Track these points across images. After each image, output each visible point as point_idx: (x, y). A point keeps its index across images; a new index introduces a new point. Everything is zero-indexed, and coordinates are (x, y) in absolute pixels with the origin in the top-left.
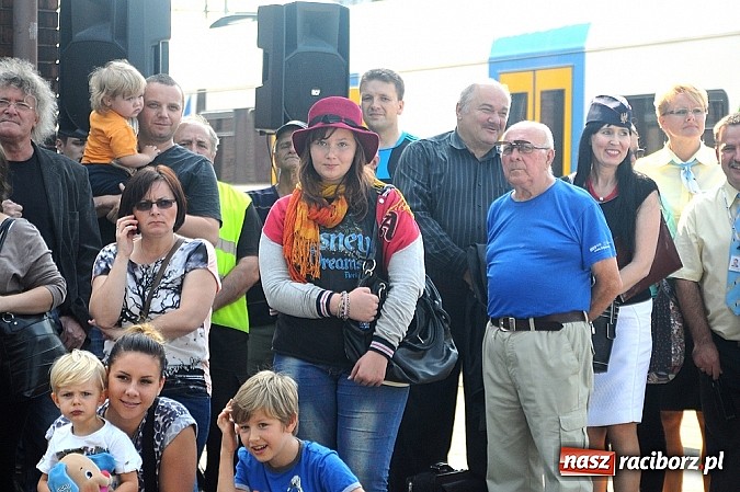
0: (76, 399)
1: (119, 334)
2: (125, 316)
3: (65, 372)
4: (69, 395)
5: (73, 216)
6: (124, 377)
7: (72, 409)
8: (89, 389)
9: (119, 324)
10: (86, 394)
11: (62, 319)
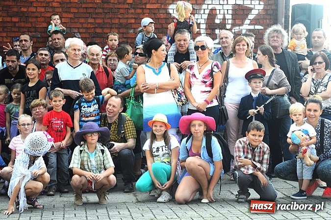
0: (297, 116)
1: (308, 98)
2: (310, 93)
3: (294, 109)
4: (296, 115)
5: (293, 68)
6: (310, 110)
7: (297, 119)
8: (301, 113)
9: (308, 96)
10: (300, 115)
11: (291, 97)
